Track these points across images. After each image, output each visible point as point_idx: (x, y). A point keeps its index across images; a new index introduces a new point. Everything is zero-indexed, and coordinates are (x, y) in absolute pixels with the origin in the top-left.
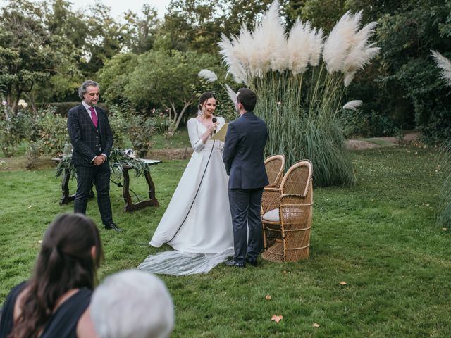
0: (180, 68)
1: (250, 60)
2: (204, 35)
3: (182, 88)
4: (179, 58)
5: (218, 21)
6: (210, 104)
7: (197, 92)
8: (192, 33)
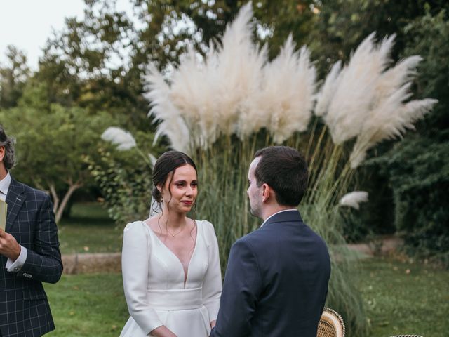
0: (64, 132)
1: (203, 110)
2: (93, 91)
3: (65, 162)
4: (62, 115)
5: (115, 73)
6: (182, 184)
7: (93, 169)
8: (77, 89)
